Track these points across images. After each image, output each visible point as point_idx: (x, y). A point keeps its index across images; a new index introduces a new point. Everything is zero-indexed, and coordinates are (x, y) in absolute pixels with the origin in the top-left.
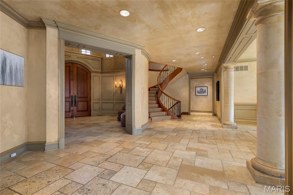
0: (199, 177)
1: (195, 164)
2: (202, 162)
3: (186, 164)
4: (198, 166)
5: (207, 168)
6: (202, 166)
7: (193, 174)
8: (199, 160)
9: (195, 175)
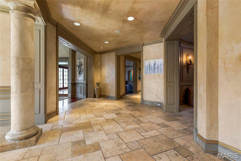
0: (78, 125)
1: (82, 131)
2: (77, 135)
3: (89, 129)
4: (80, 130)
5: (73, 131)
6: (77, 131)
7: (82, 125)
8: (80, 136)
9: (81, 125)
